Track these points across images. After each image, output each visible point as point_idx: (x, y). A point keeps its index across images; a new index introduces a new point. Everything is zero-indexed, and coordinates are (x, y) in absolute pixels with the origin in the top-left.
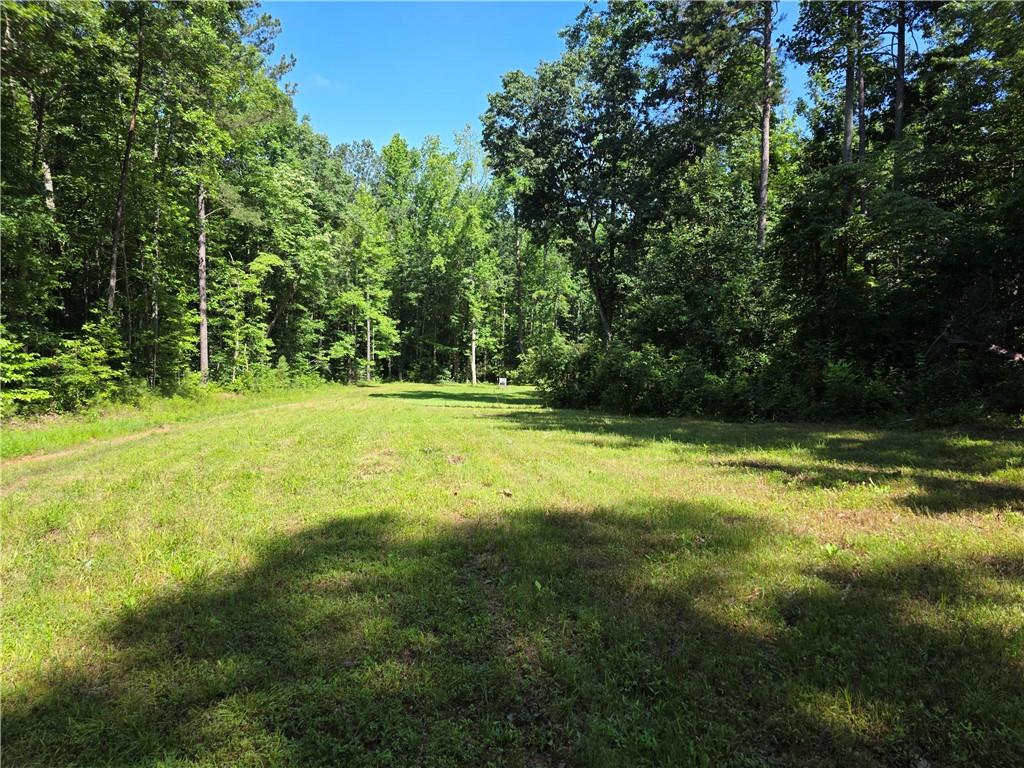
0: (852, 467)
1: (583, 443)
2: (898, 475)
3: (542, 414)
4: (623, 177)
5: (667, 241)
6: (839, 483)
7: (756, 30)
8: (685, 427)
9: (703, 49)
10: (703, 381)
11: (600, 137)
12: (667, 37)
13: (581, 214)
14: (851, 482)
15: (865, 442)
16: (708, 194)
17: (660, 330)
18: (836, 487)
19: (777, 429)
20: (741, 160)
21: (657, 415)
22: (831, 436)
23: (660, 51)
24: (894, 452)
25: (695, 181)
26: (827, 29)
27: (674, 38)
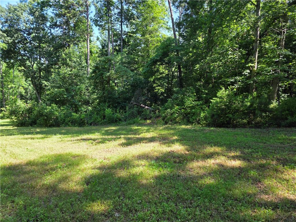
0: (110, 137)
1: (26, 139)
2: (120, 138)
3: (12, 130)
4: (43, 49)
5: (59, 72)
6: (106, 141)
7: (84, 13)
8: (65, 130)
9: (68, 15)
10: (72, 115)
11: (34, 34)
12: (57, 8)
13: (27, 59)
14: (109, 141)
15: (114, 130)
16: (71, 59)
17: (57, 100)
18: (105, 143)
19: (93, 128)
20: (82, 50)
21: (57, 127)
22: (106, 129)
23: (55, 12)
24: (121, 132)
25: (68, 54)
26: (103, 19)
27: (59, 8)
